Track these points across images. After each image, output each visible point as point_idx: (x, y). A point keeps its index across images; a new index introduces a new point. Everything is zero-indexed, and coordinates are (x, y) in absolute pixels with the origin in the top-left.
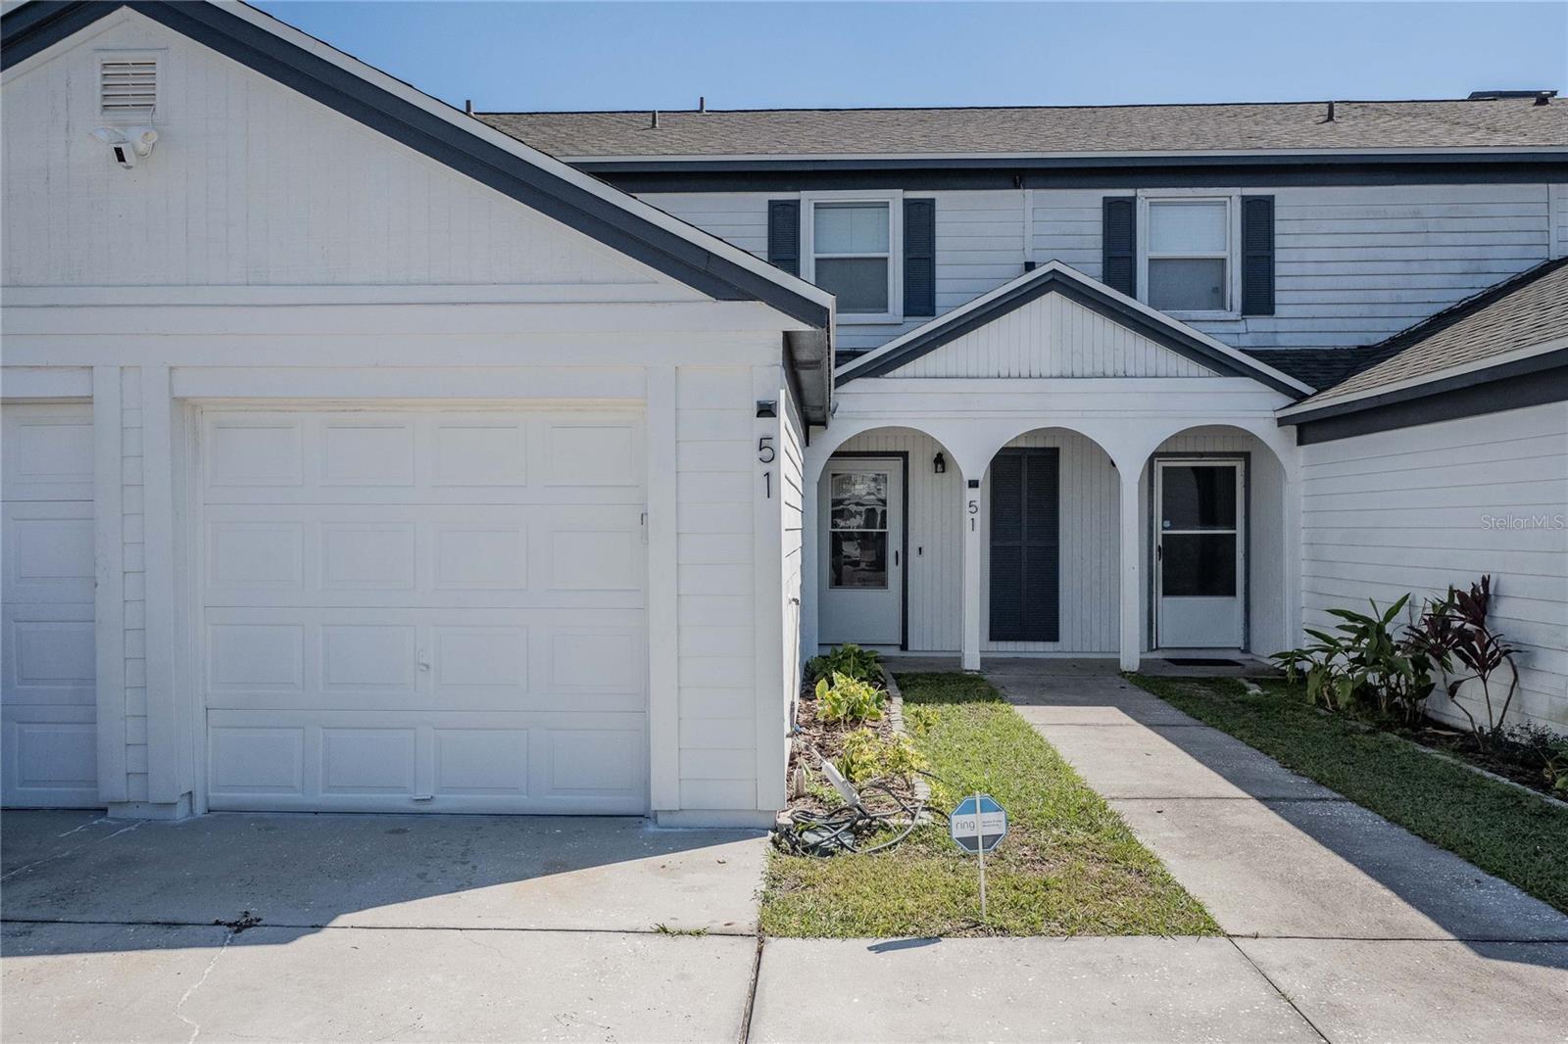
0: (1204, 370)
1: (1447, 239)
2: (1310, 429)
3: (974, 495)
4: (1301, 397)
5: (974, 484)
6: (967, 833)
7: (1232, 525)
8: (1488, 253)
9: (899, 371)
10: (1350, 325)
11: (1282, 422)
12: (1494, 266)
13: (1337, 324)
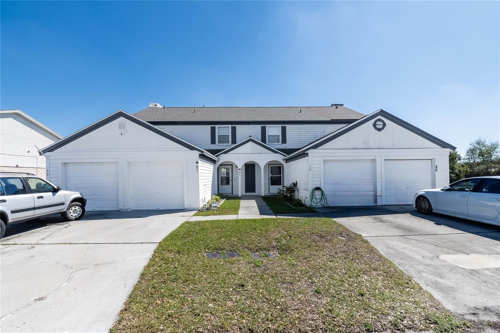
0: (273, 153)
1: (311, 132)
2: (287, 161)
3: (240, 171)
4: (286, 156)
5: (240, 169)
6: (214, 206)
7: (280, 174)
8: (317, 134)
9: (229, 153)
10: (297, 145)
11: (284, 160)
12: (317, 136)
13: (295, 145)
